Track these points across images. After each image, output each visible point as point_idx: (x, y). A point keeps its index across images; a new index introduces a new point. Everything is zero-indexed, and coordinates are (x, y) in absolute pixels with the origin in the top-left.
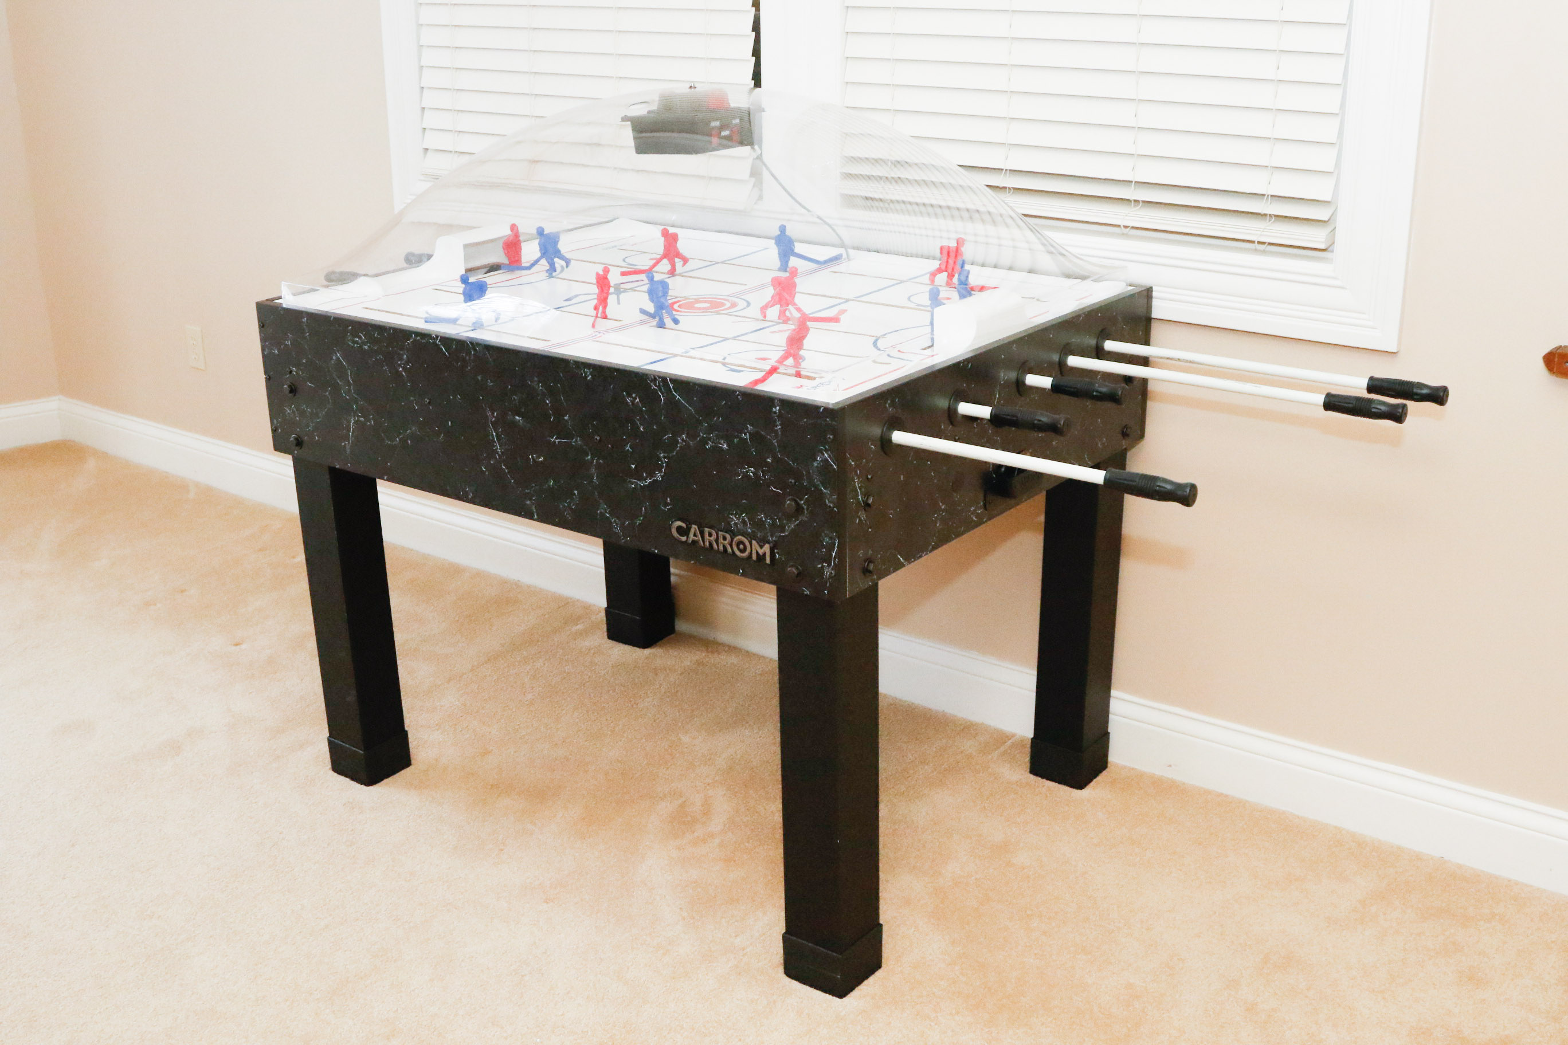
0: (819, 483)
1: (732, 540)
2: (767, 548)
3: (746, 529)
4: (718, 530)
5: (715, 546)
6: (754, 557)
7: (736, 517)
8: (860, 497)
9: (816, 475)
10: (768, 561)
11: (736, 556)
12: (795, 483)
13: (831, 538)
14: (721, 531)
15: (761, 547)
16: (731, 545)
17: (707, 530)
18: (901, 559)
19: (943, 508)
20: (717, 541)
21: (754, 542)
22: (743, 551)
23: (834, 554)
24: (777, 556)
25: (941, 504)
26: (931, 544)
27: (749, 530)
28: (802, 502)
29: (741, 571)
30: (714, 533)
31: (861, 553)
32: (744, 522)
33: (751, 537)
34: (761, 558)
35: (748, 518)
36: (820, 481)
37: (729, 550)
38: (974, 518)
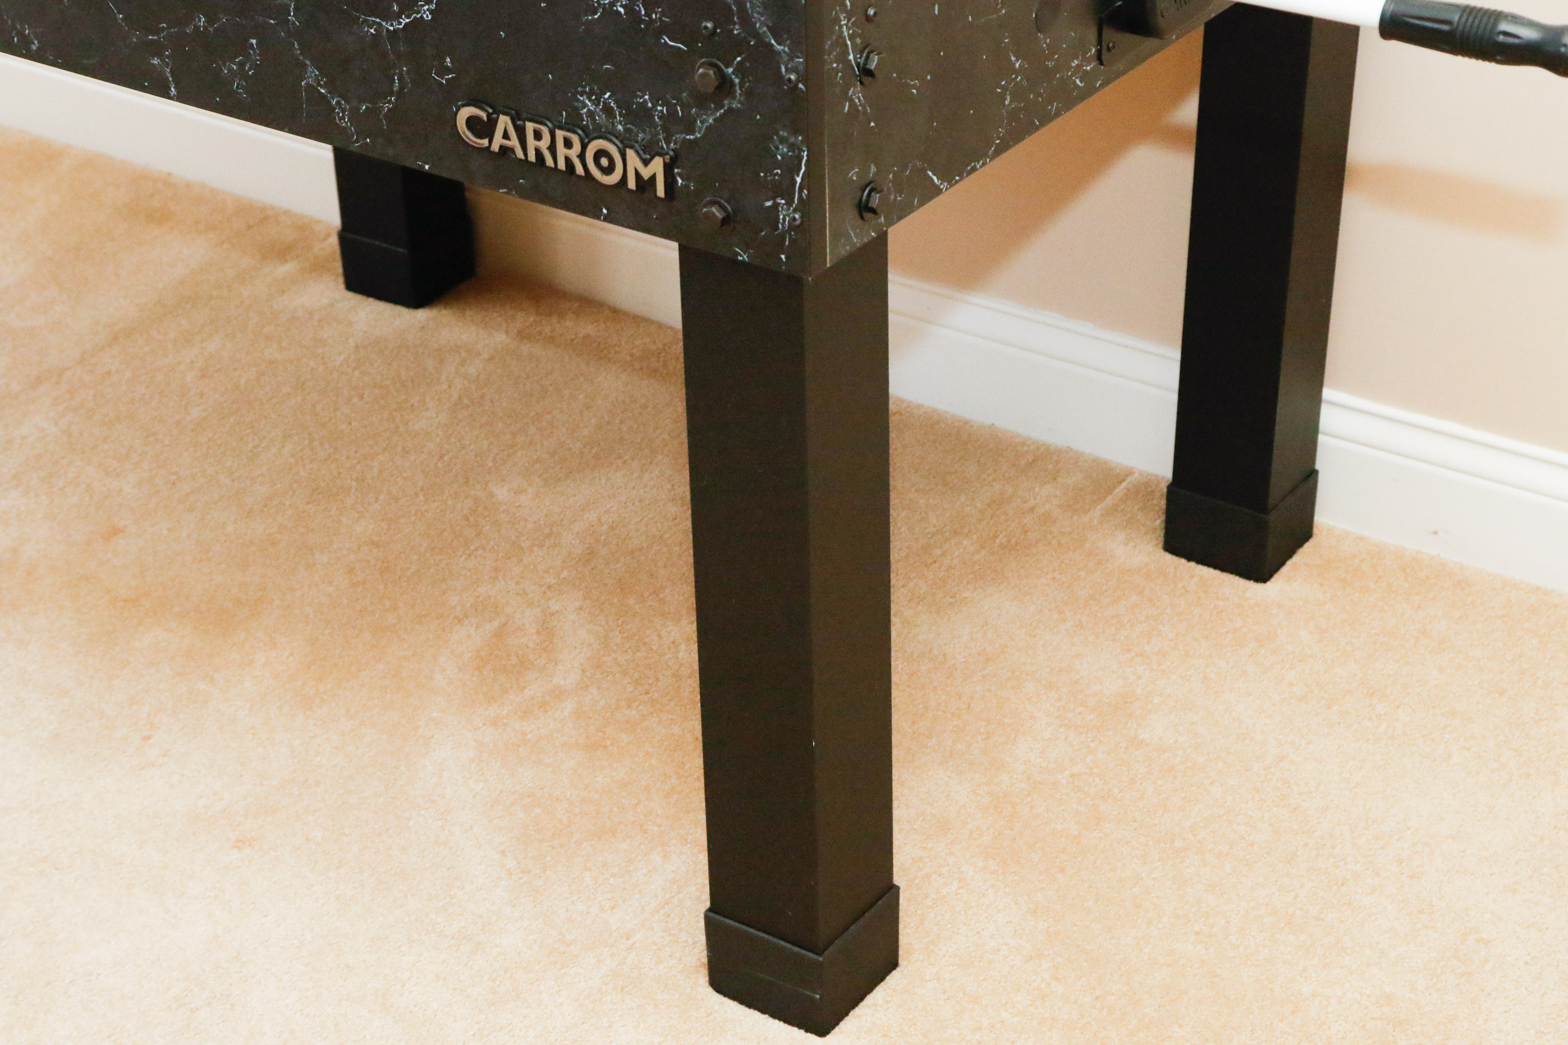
0: (765, 29)
1: (584, 147)
2: (657, 166)
3: (613, 123)
4: (555, 127)
5: (549, 162)
6: (632, 184)
7: (590, 100)
8: (851, 57)
9: (759, 13)
10: (661, 192)
11: (593, 179)
12: (715, 28)
13: (792, 147)
14: (561, 128)
15: (646, 163)
16: (582, 156)
17: (530, 127)
18: (935, 178)
19: (1017, 65)
20: (552, 149)
21: (630, 153)
22: (609, 170)
23: (799, 180)
24: (680, 181)
25: (1013, 58)
26: (993, 142)
27: (620, 127)
28: (730, 70)
29: (605, 211)
30: (545, 131)
31: (853, 175)
32: (608, 110)
33: (625, 143)
34: (646, 185)
35: (616, 102)
36: (768, 27)
37: (580, 170)
38: (1078, 81)
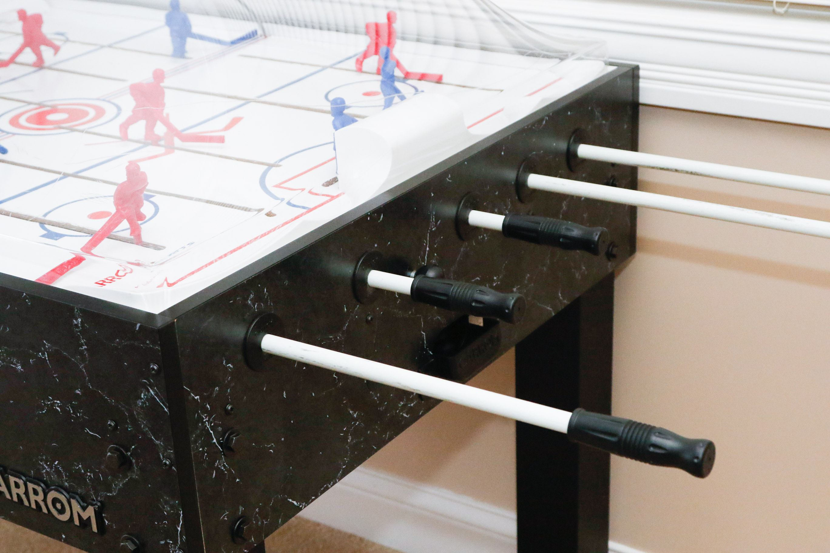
0: (147, 429)
1: (45, 495)
2: (90, 513)
3: (62, 481)
4: (27, 480)
5: (26, 503)
6: (77, 522)
7: (47, 465)
8: (215, 441)
9: (142, 418)
10: (95, 529)
11: (53, 516)
12: (116, 426)
13: (172, 507)
14: (31, 482)
15: (84, 509)
16: (45, 500)
17: (12, 479)
18: (295, 503)
19: (355, 416)
20: (26, 493)
21: (73, 502)
22: (62, 511)
23: (179, 529)
24: (107, 522)
25: (351, 412)
27: (66, 484)
28: (129, 454)
29: (64, 536)
30: (21, 482)
31: (225, 517)
32: (57, 472)
33: (71, 493)
34: (85, 523)
35: (63, 468)
36: (148, 428)
37: (45, 510)
38: (405, 415)
